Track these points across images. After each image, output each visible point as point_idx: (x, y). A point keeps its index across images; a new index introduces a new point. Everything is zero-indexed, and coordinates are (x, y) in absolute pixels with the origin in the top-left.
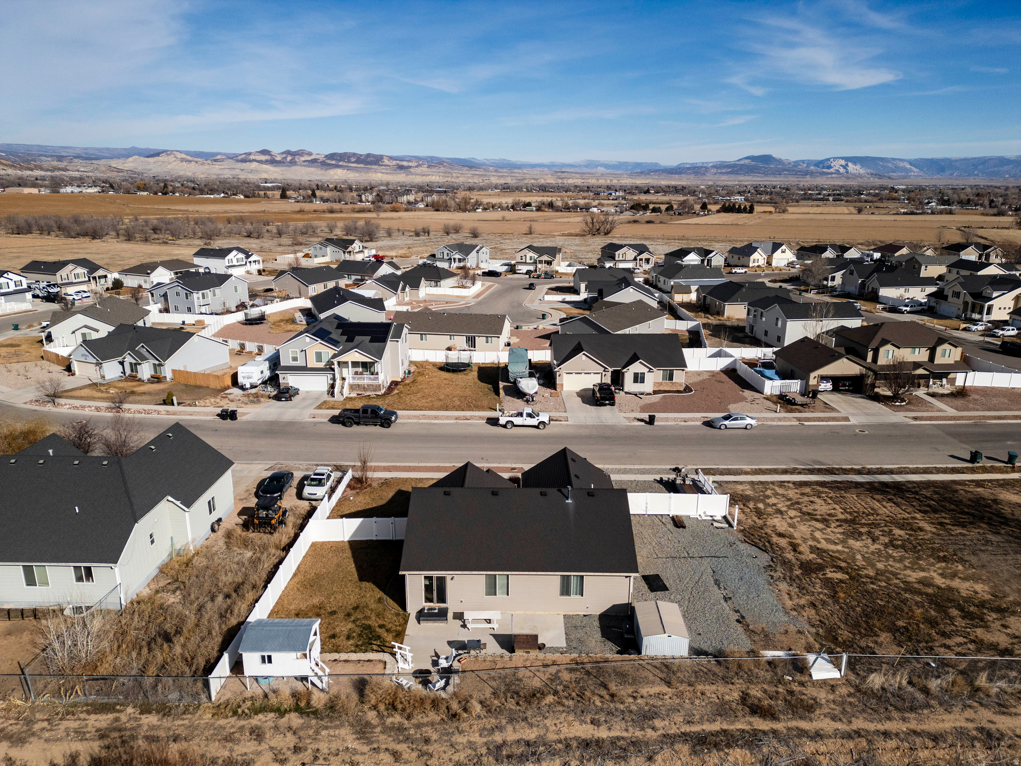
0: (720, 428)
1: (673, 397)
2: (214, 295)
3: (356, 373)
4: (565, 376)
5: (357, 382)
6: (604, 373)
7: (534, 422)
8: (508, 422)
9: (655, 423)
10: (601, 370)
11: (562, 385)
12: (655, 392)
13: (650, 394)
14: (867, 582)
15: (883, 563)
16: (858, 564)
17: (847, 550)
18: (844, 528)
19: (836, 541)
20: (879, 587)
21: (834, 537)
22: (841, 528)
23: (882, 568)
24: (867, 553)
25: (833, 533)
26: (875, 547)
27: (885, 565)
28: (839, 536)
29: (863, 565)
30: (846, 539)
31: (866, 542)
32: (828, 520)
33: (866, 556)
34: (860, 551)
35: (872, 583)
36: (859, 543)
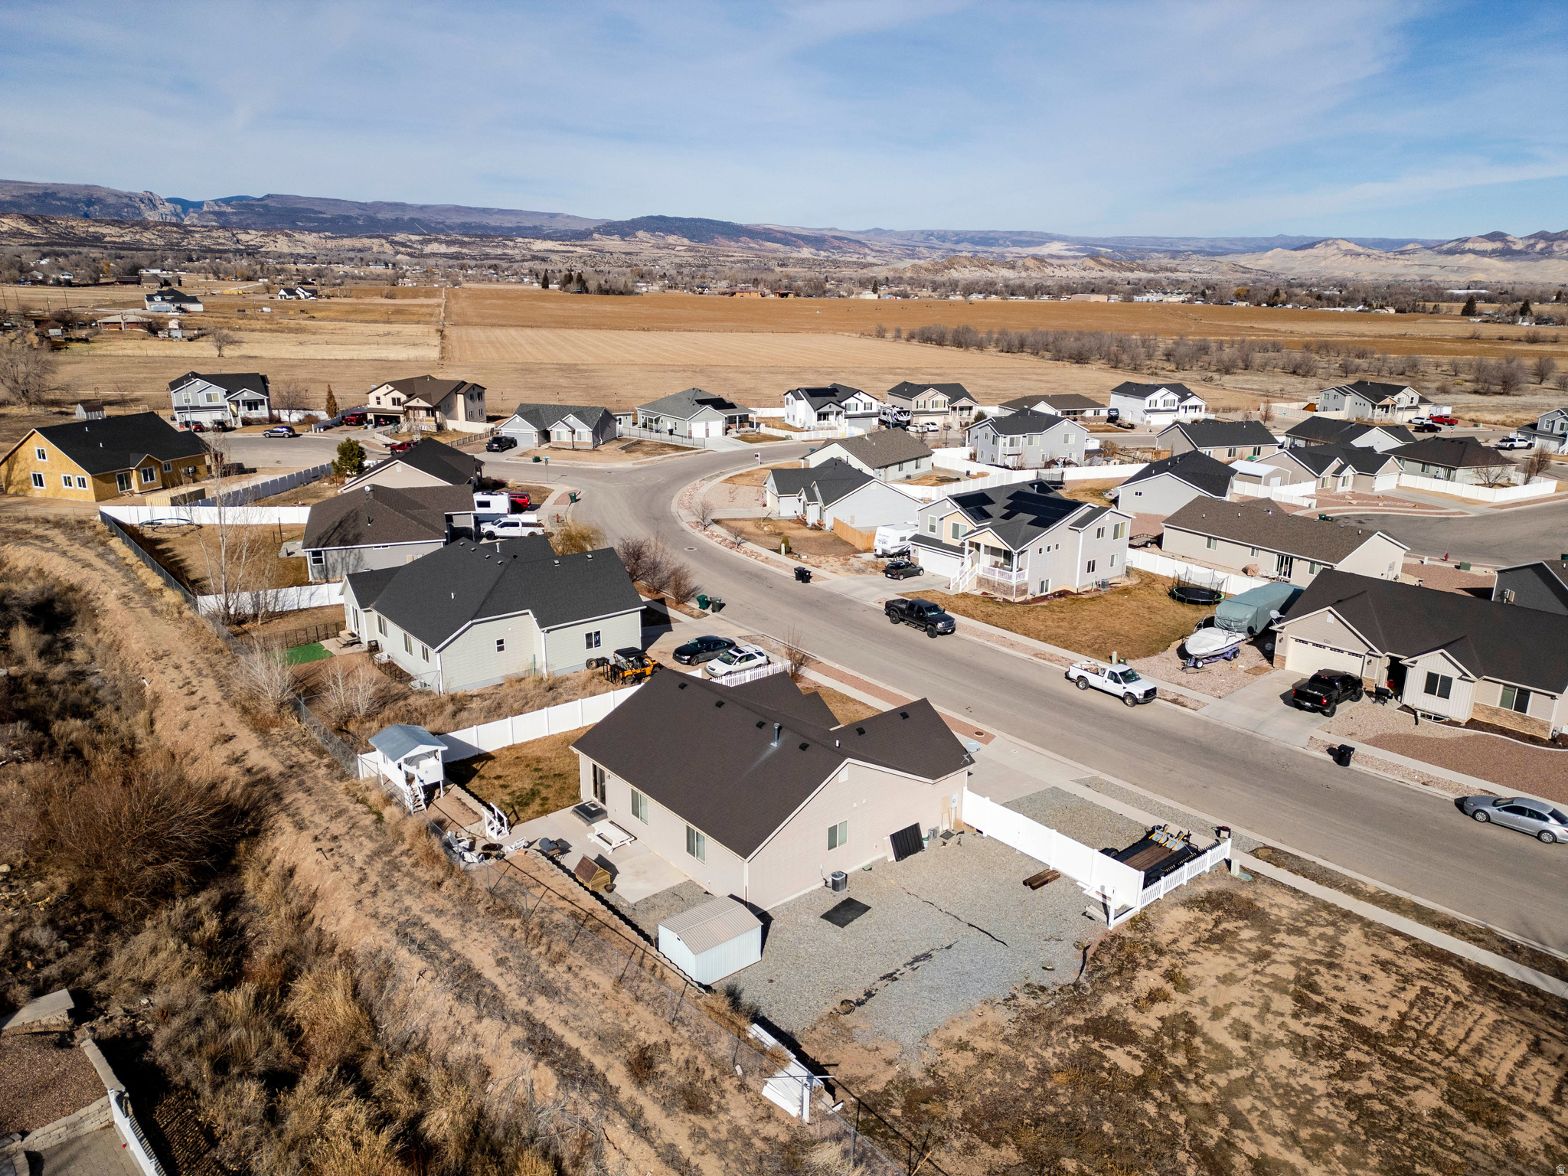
0: (1473, 817)
1: (1495, 742)
2: (1030, 443)
3: (996, 565)
4: (1292, 644)
5: (990, 577)
6: (1368, 658)
7: (1119, 689)
8: (1081, 677)
9: (1353, 765)
10: (1363, 650)
11: (1284, 659)
12: (1472, 724)
13: (1457, 724)
14: (1154, 1099)
15: (1259, 1104)
16: (1208, 1077)
17: (1241, 1054)
18: (1326, 1034)
19: (1254, 1036)
20: (1160, 1115)
21: (1265, 1031)
22: (1317, 1030)
23: (1239, 1107)
24: (1271, 1079)
25: (1282, 1026)
26: (1311, 1084)
27: (1254, 1108)
28: (1280, 1035)
29: (1212, 1083)
30: (1284, 1045)
31: (1311, 1069)
32: (1328, 1011)
33: (1258, 1080)
34: (1264, 1070)
35: (1160, 1105)
36: (1293, 1063)
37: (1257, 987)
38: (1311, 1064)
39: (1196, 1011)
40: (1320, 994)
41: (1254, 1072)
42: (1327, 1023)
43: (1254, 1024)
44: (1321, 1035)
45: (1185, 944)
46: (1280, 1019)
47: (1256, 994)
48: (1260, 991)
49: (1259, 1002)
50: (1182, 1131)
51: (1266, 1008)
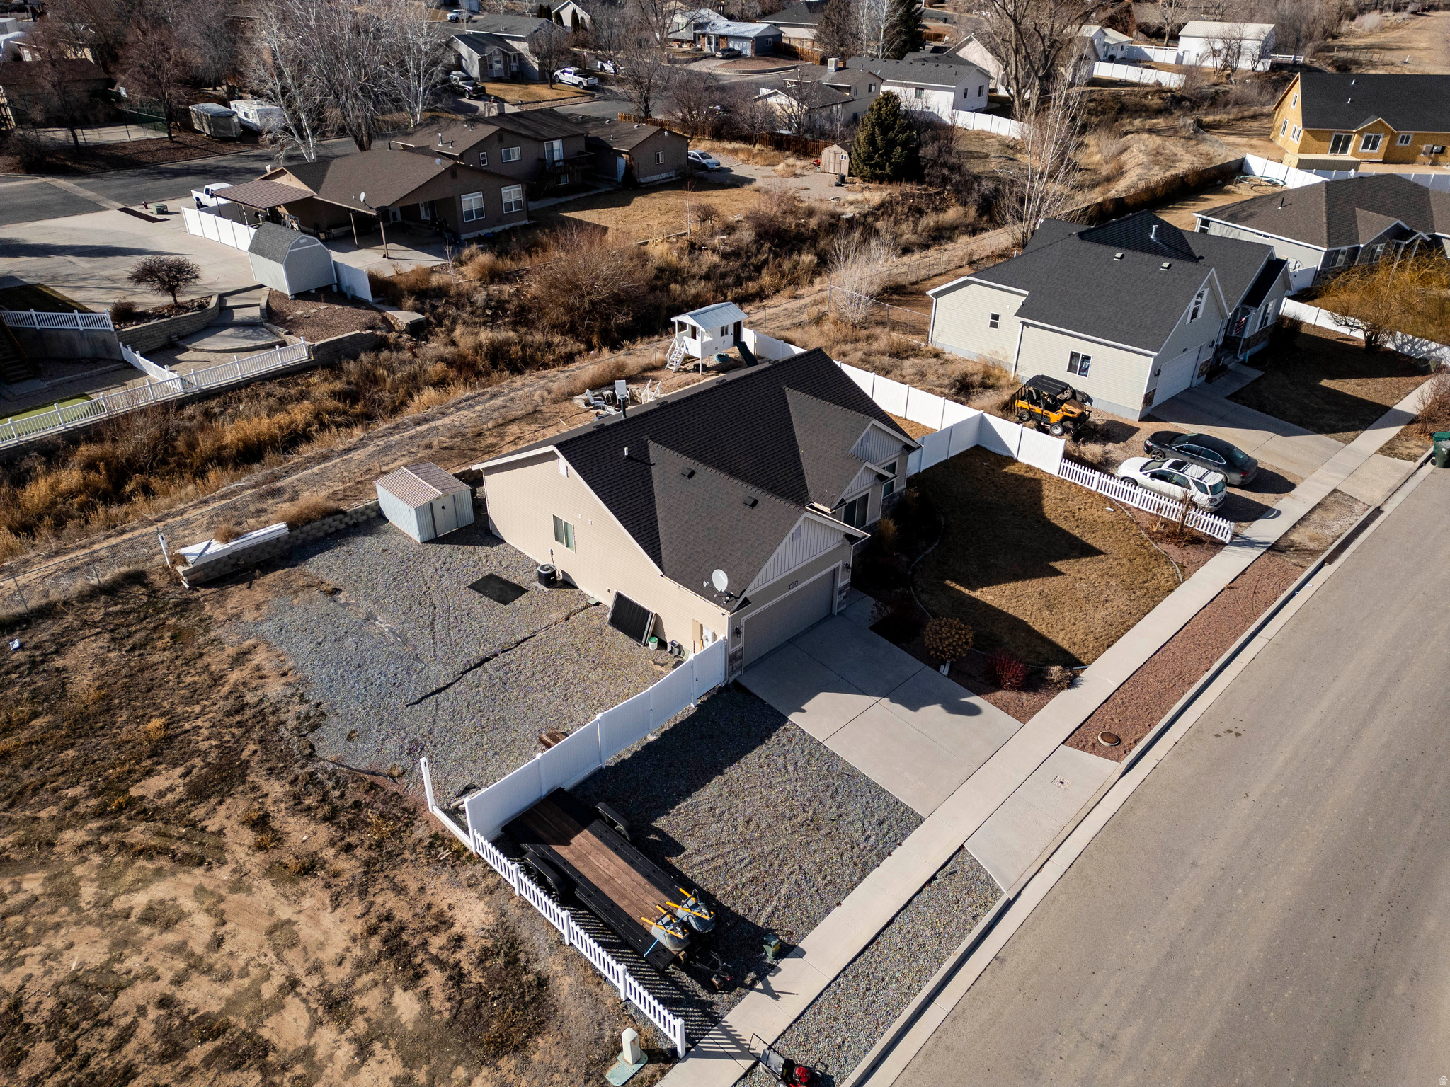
14: (87, 798)
15: (20, 898)
16: (97, 859)
17: (119, 904)
18: (110, 1033)
19: (146, 930)
20: (61, 798)
21: (148, 948)
22: (124, 1021)
23: (29, 876)
24: (58, 926)
25: (154, 976)
26: (21, 972)
27: (18, 889)
28: (134, 963)
29: (84, 860)
30: (112, 960)
31: (48, 982)
32: (164, 1058)
33: (64, 910)
34: (76, 924)
35: (75, 801)
36: (72, 962)
37: (255, 972)
38: (57, 986)
39: (224, 874)
40: (208, 1062)
41: (80, 910)
42: (132, 1046)
43: (171, 938)
44: (109, 1023)
45: (386, 900)
46: (168, 976)
47: (237, 965)
48: (244, 973)
49: (217, 959)
50: (28, 813)
51: (197, 965)
